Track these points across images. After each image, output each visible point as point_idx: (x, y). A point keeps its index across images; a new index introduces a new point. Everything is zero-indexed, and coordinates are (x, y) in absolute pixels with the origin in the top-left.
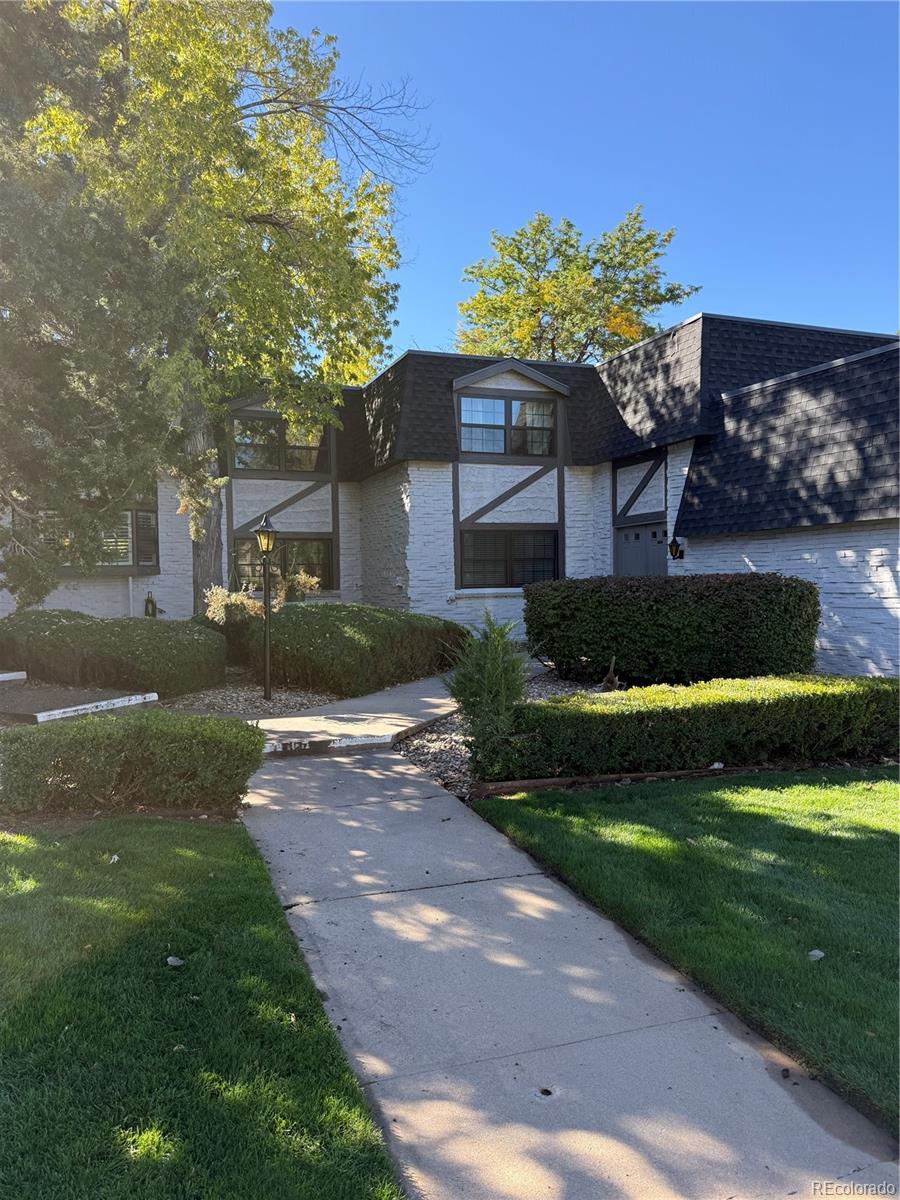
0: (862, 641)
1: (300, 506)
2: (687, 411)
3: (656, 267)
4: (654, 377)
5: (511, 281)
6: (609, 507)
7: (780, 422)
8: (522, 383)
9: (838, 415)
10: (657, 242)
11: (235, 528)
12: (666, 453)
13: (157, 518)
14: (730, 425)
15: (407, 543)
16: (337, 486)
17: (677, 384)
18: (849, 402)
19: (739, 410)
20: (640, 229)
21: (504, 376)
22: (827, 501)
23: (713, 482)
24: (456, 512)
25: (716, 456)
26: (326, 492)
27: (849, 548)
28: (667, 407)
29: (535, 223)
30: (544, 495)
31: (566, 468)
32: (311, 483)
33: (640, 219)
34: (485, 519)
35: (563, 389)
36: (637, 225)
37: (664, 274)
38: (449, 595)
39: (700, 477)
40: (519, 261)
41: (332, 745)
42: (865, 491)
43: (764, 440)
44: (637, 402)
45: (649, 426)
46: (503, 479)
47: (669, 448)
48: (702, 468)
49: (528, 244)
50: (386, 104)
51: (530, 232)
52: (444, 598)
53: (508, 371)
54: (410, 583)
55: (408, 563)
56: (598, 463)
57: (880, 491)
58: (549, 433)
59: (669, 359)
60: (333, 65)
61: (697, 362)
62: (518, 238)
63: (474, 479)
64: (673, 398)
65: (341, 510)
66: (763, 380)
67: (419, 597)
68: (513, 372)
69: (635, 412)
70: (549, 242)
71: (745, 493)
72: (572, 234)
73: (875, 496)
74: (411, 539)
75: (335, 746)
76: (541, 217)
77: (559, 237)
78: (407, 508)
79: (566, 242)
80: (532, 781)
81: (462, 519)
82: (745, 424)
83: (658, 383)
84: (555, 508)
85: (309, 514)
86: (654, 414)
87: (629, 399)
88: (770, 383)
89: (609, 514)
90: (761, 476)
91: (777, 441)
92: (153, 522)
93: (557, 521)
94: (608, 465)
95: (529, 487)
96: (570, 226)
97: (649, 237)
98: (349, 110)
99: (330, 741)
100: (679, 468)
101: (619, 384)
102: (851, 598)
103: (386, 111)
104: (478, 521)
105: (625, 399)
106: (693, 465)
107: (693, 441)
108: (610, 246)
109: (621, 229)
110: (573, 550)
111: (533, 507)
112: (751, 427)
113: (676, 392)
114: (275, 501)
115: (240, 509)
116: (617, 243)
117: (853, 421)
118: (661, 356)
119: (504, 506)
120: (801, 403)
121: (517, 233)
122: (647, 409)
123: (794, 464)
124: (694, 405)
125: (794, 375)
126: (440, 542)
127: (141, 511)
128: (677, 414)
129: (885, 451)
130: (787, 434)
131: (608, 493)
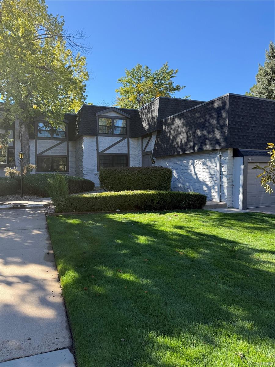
0: (188, 184)
1: (57, 148)
2: (155, 123)
3: (171, 80)
4: (149, 114)
5: (131, 83)
6: (141, 149)
7: (173, 127)
8: (117, 114)
9: (184, 125)
10: (174, 73)
11: (38, 153)
12: (152, 135)
13: (15, 151)
14: (164, 127)
15: (83, 158)
16: (68, 143)
17: (153, 116)
18: (186, 122)
19: (166, 124)
20: (167, 69)
21: (112, 112)
22: (180, 148)
23: (160, 142)
24: (97, 150)
25: (161, 136)
26: (65, 144)
27: (185, 160)
28: (151, 122)
29: (137, 67)
30: (123, 146)
31: (130, 138)
32: (60, 141)
33: (167, 66)
34: (106, 152)
35: (129, 116)
36: (167, 68)
37: (174, 82)
38: (95, 173)
39: (158, 141)
40: (133, 77)
41: (26, 206)
42: (187, 145)
43: (170, 132)
44: (146, 120)
45: (147, 127)
46: (111, 141)
47: (153, 133)
48: (158, 139)
49: (135, 73)
50: (78, 36)
51: (136, 69)
52: (94, 174)
53: (113, 111)
54: (84, 169)
55: (83, 164)
56: (138, 137)
57: (190, 145)
58: (125, 128)
59: (153, 109)
60: (63, 24)
61: (158, 110)
62: (132, 71)
63: (103, 141)
64: (152, 120)
65: (69, 149)
66: (170, 116)
67: (87, 173)
68: (114, 111)
69: (145, 123)
70: (142, 72)
71: (165, 146)
72: (149, 70)
73: (189, 146)
74: (84, 157)
75: (27, 206)
76: (139, 65)
77: (145, 71)
78: (83, 149)
79: (146, 72)
80: (67, 213)
81: (99, 152)
82: (167, 127)
83: (150, 115)
84: (127, 149)
85: (60, 151)
86: (149, 124)
87: (144, 120)
88: (172, 116)
89: (141, 151)
90: (168, 141)
91: (172, 132)
92: (14, 152)
93: (127, 153)
94: (140, 138)
95: (119, 143)
96: (147, 68)
97: (170, 72)
98: (67, 37)
99: (26, 205)
100: (154, 139)
101: (143, 115)
102: (186, 173)
103: (78, 38)
104: (104, 152)
105: (143, 119)
106: (157, 138)
107: (156, 132)
108: (159, 74)
109: (162, 69)
110: (132, 161)
111: (120, 149)
112: (168, 128)
113: (153, 118)
114: (50, 146)
115: (39, 148)
116: (161, 73)
117: (186, 127)
118: (151, 108)
119: (112, 149)
120: (178, 122)
121: (132, 70)
122: (147, 122)
123: (175, 138)
124: (156, 122)
125: (176, 114)
126: (93, 158)
127: (10, 149)
128: (153, 124)
129: (191, 135)
130: (174, 130)
131: (141, 145)
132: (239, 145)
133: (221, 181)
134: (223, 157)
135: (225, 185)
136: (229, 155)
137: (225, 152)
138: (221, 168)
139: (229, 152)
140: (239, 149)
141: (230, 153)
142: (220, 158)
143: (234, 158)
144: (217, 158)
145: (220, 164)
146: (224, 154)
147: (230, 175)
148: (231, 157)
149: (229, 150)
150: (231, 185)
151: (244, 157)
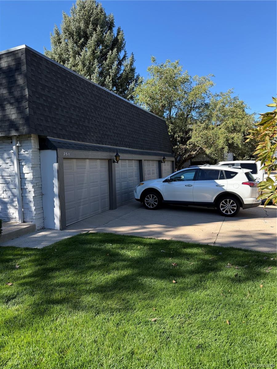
132: (48, 132)
133: (23, 190)
134: (23, 150)
135: (31, 196)
136: (33, 147)
137: (26, 141)
138: (20, 167)
139: (32, 141)
140: (48, 137)
141: (34, 143)
142: (18, 152)
143: (42, 151)
144: (12, 151)
145: (19, 162)
146: (24, 145)
147: (37, 179)
148: (36, 150)
149: (32, 138)
150: (39, 194)
151: (57, 150)
